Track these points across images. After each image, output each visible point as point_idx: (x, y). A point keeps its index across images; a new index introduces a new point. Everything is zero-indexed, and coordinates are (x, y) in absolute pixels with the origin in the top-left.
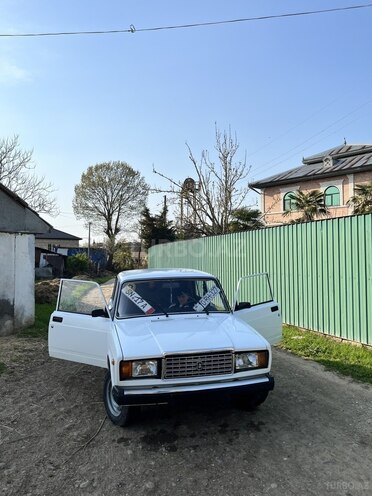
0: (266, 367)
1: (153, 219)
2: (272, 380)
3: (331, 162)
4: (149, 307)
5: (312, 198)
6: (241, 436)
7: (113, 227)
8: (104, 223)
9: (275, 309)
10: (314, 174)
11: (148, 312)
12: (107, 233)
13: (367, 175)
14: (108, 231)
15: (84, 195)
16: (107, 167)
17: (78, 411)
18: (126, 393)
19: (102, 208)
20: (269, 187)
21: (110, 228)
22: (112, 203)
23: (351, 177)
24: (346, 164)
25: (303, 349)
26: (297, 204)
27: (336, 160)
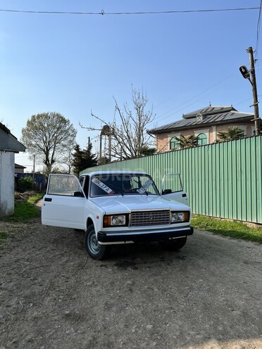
0: (188, 221)
1: (82, 153)
2: (192, 228)
3: (201, 118)
4: (110, 190)
5: (191, 140)
6: (174, 262)
7: (50, 159)
8: (43, 156)
9: (184, 195)
10: (190, 125)
11: (111, 193)
12: (46, 163)
13: (224, 126)
14: (46, 162)
15: (29, 136)
16: (46, 116)
17: (68, 254)
18: (107, 235)
19: (42, 145)
20: (160, 133)
21: (47, 159)
22: (49, 142)
23: (214, 128)
24: (211, 119)
25: (198, 224)
26: (181, 144)
27: (205, 116)
